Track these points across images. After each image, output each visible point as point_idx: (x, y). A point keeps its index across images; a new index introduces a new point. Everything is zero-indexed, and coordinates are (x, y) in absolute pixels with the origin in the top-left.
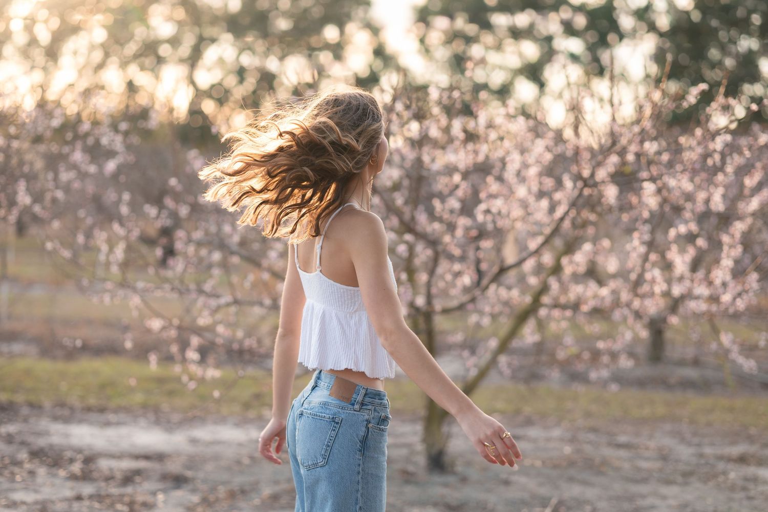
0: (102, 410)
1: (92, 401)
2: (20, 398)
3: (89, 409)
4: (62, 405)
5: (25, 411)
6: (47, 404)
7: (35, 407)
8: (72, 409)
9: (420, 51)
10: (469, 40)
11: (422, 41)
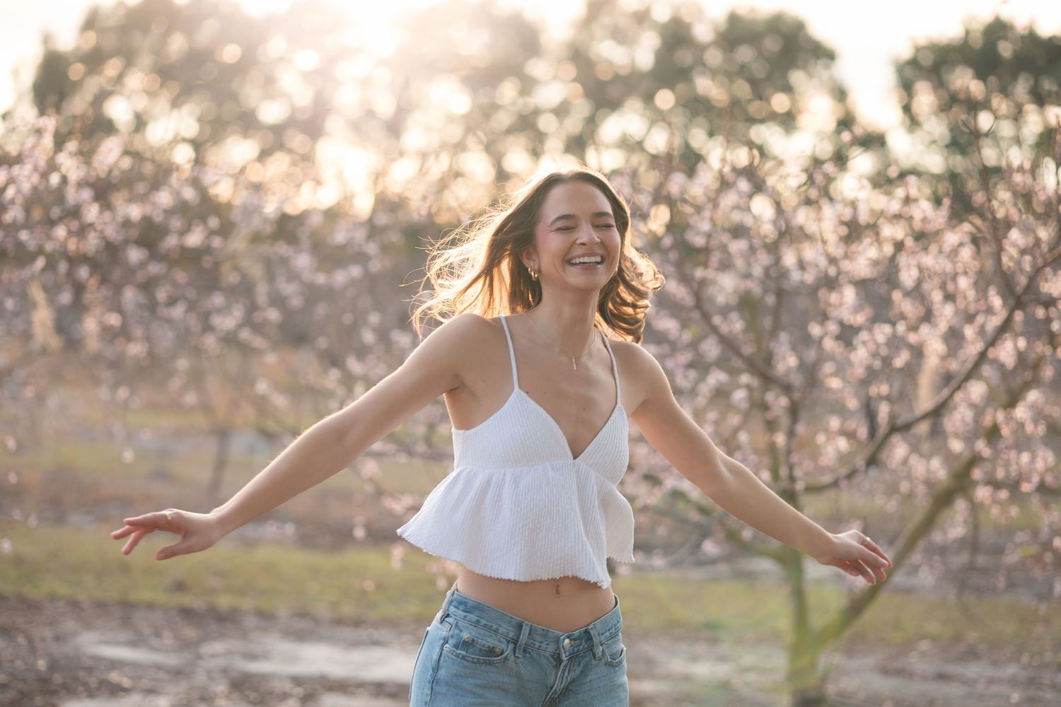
0: (357, 623)
1: (348, 610)
2: (247, 604)
3: (339, 621)
4: (303, 614)
5: (250, 622)
6: (283, 612)
7: (266, 617)
8: (316, 620)
9: (903, 123)
10: (974, 106)
11: (907, 109)
